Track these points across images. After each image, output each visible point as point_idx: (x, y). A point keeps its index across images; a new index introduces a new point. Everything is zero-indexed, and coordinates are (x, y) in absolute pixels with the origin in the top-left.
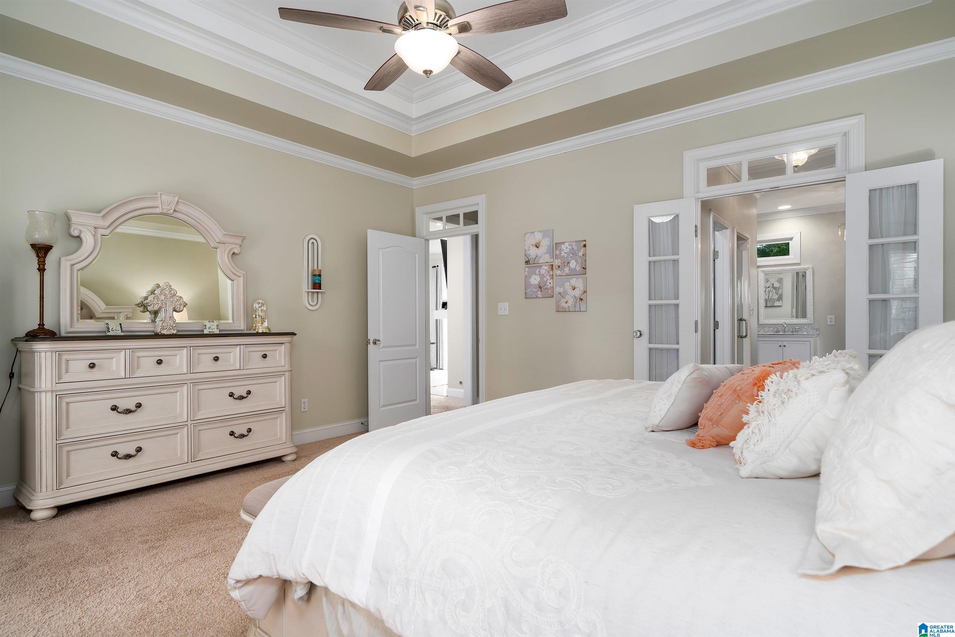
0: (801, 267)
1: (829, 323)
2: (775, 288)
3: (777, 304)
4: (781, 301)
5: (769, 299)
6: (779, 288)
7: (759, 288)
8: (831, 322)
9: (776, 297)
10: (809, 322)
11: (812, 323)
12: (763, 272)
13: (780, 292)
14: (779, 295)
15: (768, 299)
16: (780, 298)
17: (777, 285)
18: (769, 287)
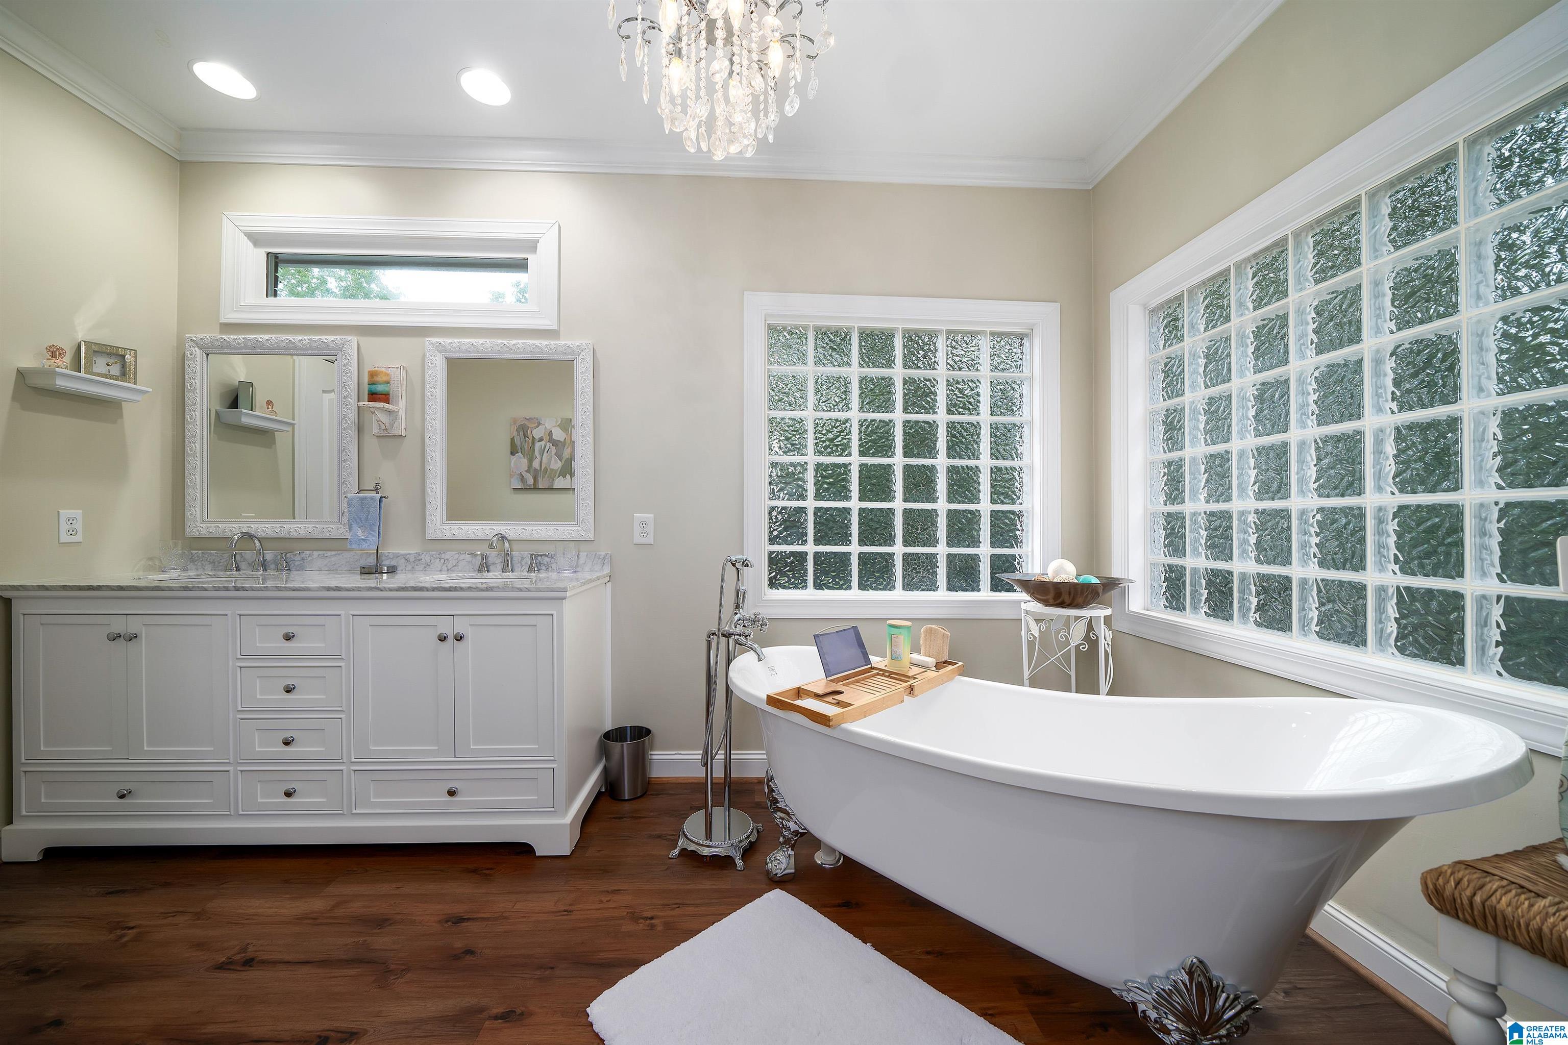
0: (562, 342)
1: (638, 539)
2: (555, 443)
3: (559, 483)
4: (568, 476)
5: (541, 469)
6: (564, 444)
7: (427, 407)
8: (644, 534)
9: (557, 465)
10: (582, 533)
11: (591, 536)
12: (440, 348)
13: (566, 454)
14: (563, 461)
15: (539, 469)
16: (568, 470)
17: (558, 435)
18: (541, 440)
